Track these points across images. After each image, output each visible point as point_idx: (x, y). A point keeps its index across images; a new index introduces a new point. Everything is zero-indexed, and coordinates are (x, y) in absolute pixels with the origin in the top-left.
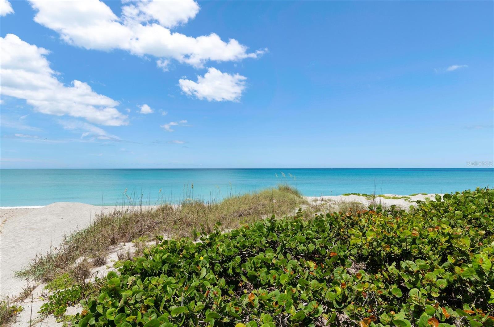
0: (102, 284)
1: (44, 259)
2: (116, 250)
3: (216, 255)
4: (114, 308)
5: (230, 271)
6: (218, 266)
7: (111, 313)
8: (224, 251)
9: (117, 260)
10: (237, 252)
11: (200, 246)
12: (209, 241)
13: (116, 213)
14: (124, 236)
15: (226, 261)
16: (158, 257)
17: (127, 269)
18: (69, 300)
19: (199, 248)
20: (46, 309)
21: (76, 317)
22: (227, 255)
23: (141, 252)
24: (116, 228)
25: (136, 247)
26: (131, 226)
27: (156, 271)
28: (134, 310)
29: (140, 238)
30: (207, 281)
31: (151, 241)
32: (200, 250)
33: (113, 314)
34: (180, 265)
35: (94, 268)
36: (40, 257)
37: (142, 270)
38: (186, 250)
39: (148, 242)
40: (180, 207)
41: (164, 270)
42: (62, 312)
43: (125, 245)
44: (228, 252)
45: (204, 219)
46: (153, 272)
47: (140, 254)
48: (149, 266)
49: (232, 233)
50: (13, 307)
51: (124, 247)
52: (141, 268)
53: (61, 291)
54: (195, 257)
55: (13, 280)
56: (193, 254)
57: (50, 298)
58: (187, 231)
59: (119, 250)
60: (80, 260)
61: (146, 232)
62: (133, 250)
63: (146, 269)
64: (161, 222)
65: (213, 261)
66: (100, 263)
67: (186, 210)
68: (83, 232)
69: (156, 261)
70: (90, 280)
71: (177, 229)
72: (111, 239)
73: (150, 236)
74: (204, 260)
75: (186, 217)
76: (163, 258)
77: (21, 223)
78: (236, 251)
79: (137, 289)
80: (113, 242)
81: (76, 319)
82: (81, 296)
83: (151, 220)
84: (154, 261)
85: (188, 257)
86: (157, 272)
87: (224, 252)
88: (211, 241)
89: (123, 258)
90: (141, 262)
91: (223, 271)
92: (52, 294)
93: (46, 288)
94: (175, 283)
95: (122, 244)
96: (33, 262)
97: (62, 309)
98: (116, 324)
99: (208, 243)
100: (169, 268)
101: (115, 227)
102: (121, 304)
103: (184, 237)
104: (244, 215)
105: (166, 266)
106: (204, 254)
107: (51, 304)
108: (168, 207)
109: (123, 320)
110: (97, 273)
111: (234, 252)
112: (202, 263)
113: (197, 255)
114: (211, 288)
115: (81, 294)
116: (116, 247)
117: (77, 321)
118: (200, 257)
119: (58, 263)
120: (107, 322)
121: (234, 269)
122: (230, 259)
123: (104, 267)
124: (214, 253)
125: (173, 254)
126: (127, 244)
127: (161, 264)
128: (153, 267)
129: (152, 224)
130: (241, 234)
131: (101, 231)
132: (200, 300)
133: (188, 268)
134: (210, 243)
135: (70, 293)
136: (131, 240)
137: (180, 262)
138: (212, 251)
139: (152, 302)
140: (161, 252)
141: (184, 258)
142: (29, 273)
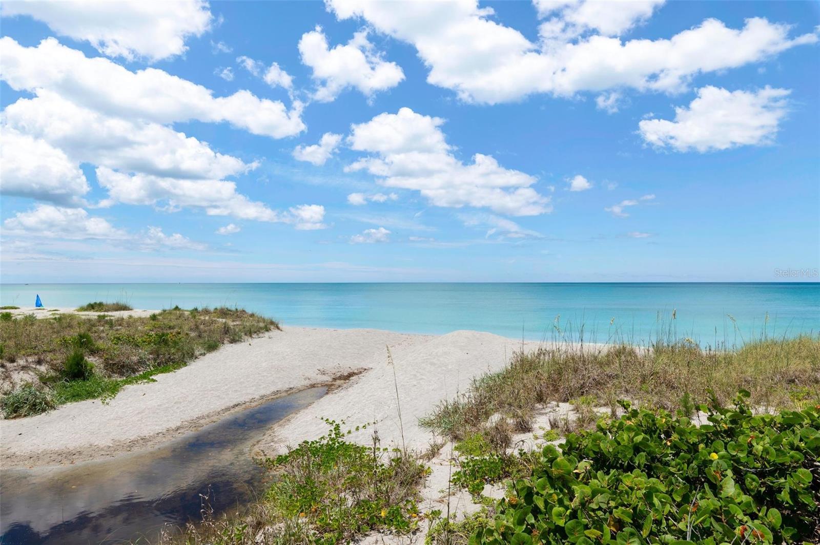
0: (530, 461)
1: (450, 407)
2: (546, 412)
3: (748, 456)
4: (563, 507)
5: (784, 496)
6: (753, 480)
7: (560, 515)
8: (766, 451)
9: (548, 428)
10: (800, 460)
11: (709, 433)
12: (730, 426)
13: (541, 353)
14: (557, 391)
15: (772, 473)
16: (625, 436)
17: (573, 447)
18: (486, 474)
19: (707, 436)
20: (459, 479)
21: (501, 504)
22: (774, 461)
23: (586, 422)
24: (544, 377)
25: (576, 411)
26: (567, 376)
27: (623, 461)
28: (597, 520)
29: (583, 398)
30: (735, 504)
31: (601, 406)
32: (708, 438)
33: (562, 516)
34: (667, 459)
35: (516, 433)
36: (445, 404)
37: (597, 455)
38: (678, 434)
39: (596, 406)
40: (651, 353)
41: (637, 462)
42: (478, 489)
43: (558, 406)
44: (777, 456)
45: (704, 380)
46: (618, 462)
47: (585, 425)
48: (611, 450)
49: (783, 417)
50: (422, 466)
51: (557, 409)
52: (597, 450)
53: (475, 458)
54: (700, 451)
55: (417, 428)
56: (695, 445)
57: (463, 465)
58: (668, 398)
59: (550, 412)
60: (495, 418)
61: (592, 390)
62: (573, 417)
63: (605, 453)
64: (616, 375)
65: (742, 467)
66: (524, 428)
67: (664, 359)
68: (496, 376)
69: (622, 444)
70: (512, 451)
71: (647, 392)
72: (537, 392)
73: (598, 397)
74: (721, 462)
75: (666, 372)
76: (634, 439)
77: (422, 355)
78: (798, 456)
79: (598, 486)
80: (540, 399)
81: (501, 506)
82: (501, 472)
83: (599, 371)
84: (619, 443)
85: (685, 448)
86: (626, 464)
87: (768, 453)
88: (733, 426)
89: (558, 427)
90: (596, 440)
91: (764, 491)
92: (463, 459)
93: (456, 448)
94: (665, 492)
95: (554, 403)
96: (438, 409)
97: (478, 485)
98: (569, 535)
99: (727, 428)
100: (648, 462)
101: (542, 375)
102: (575, 505)
103: (664, 408)
104: (801, 382)
105: (641, 455)
106: (720, 449)
107: (465, 472)
108: (627, 350)
109: (578, 531)
110: (522, 442)
111: (792, 457)
112: (717, 467)
113: (702, 448)
114: (746, 522)
115: (502, 470)
116: (545, 407)
117: (503, 510)
118: (709, 453)
119: (467, 417)
120: (553, 527)
121: (793, 494)
122: (782, 470)
123: (530, 435)
124: (742, 450)
125: (651, 436)
126: (561, 404)
127: (632, 451)
128: (616, 453)
129: (601, 377)
130: (807, 421)
131: (523, 379)
132: (723, 538)
133: (685, 468)
134: (730, 429)
135: (487, 465)
136: (568, 400)
137: (667, 455)
138: (739, 447)
139: (629, 517)
140: (630, 429)
141: (674, 449)
142: (434, 423)
